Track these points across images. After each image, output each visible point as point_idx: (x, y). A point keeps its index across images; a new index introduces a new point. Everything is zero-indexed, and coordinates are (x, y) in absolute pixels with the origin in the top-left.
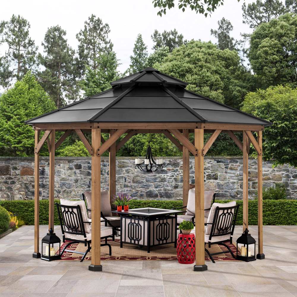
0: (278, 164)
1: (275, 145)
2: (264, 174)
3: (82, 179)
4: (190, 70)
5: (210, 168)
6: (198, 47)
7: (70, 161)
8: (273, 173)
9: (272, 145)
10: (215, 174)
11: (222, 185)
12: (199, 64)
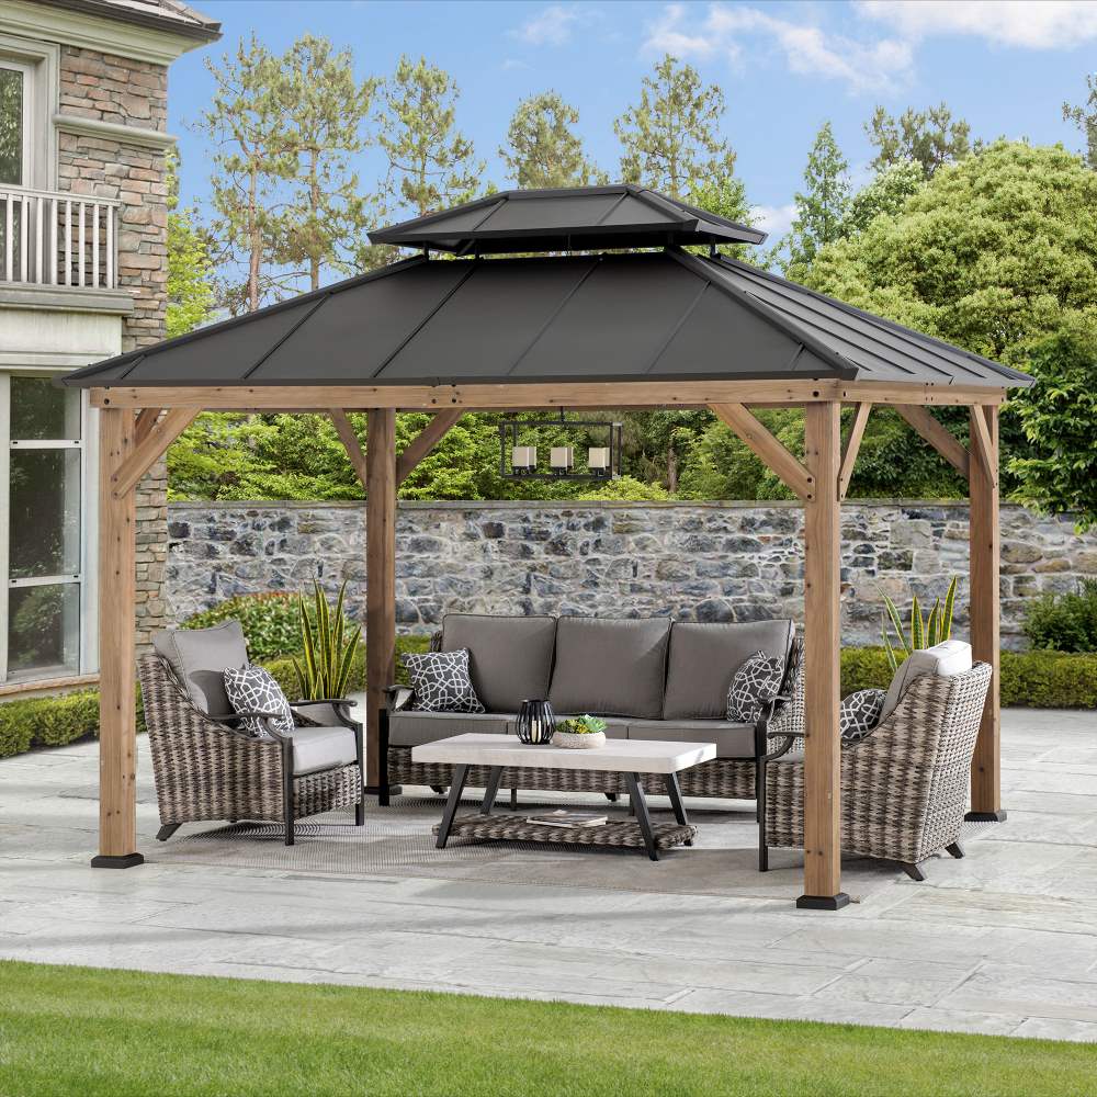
0: (1092, 522)
1: (1083, 466)
2: (1052, 552)
3: (504, 567)
4: (994, 240)
5: (888, 534)
6: (1021, 164)
7: (470, 513)
8: (1078, 551)
9: (1075, 466)
10: (905, 553)
11: (925, 587)
12: (1024, 219)
